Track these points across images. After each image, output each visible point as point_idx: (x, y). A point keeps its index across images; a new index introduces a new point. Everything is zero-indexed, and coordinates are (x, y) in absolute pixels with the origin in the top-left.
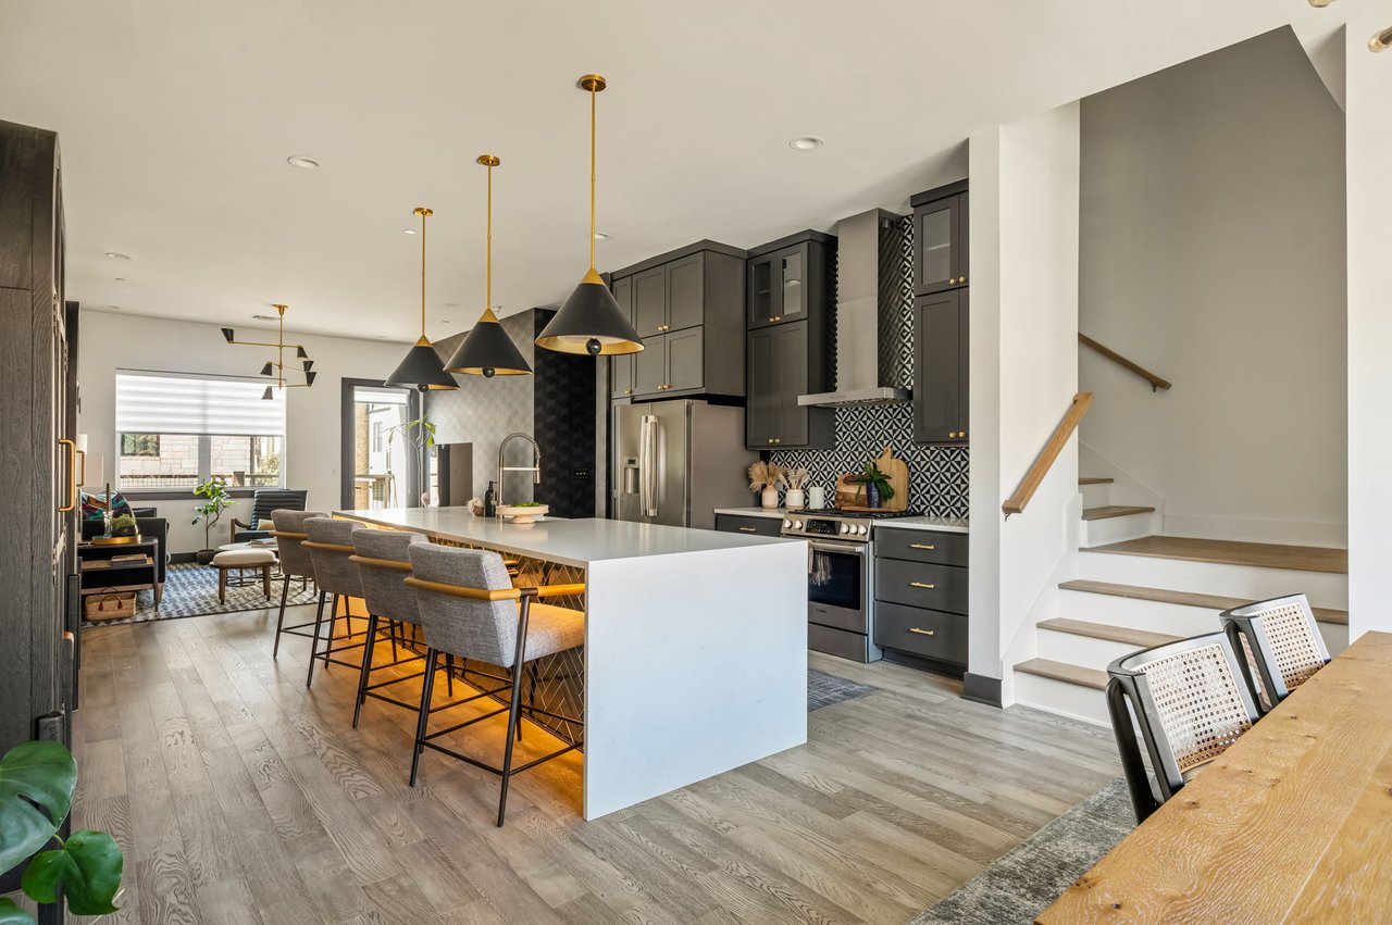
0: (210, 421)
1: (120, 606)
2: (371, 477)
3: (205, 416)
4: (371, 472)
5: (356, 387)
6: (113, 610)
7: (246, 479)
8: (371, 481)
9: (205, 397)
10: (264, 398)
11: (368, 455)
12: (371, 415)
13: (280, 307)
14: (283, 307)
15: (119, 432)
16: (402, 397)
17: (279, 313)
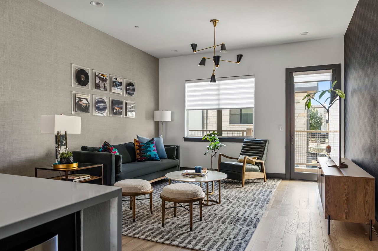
3: (219, 100)
5: (294, 73)
9: (219, 90)
13: (214, 22)
14: (215, 21)
15: (186, 110)
16: (327, 76)
17: (214, 26)
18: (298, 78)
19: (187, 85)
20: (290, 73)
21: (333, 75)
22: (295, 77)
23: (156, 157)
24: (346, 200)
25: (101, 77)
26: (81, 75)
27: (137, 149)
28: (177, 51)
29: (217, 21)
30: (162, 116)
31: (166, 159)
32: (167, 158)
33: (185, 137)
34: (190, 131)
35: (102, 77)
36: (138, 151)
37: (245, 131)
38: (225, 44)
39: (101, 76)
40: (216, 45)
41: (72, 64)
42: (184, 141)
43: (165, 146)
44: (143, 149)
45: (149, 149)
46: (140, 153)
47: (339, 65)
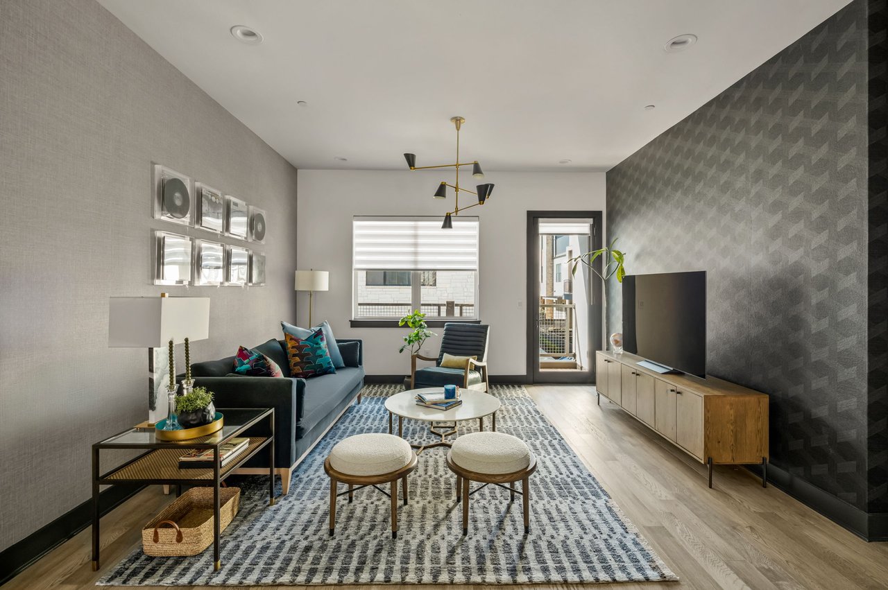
0: (420, 258)
1: (179, 538)
2: (555, 297)
3: (416, 254)
4: (555, 294)
5: (540, 220)
6: (171, 543)
7: (455, 308)
8: (555, 300)
9: (416, 236)
10: (444, 227)
11: (553, 284)
12: (555, 260)
13: (458, 121)
14: (460, 120)
15: (355, 269)
16: (584, 227)
17: (457, 128)
18: (545, 227)
19: (356, 224)
20: (534, 218)
21: (593, 227)
22: (540, 224)
23: (331, 367)
24: (732, 431)
25: (211, 199)
26: (175, 192)
27: (294, 355)
28: (345, 159)
29: (462, 121)
30: (313, 280)
31: (343, 368)
32: (344, 366)
33: (353, 319)
34: (360, 304)
35: (213, 198)
36: (297, 359)
37: (444, 305)
38: (479, 163)
39: (212, 196)
40: (459, 163)
41: (155, 164)
42: (351, 327)
43: (338, 341)
44: (308, 354)
45: (319, 352)
46: (302, 362)
47: (600, 213)
